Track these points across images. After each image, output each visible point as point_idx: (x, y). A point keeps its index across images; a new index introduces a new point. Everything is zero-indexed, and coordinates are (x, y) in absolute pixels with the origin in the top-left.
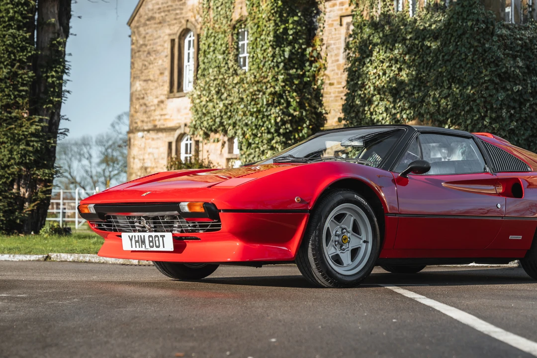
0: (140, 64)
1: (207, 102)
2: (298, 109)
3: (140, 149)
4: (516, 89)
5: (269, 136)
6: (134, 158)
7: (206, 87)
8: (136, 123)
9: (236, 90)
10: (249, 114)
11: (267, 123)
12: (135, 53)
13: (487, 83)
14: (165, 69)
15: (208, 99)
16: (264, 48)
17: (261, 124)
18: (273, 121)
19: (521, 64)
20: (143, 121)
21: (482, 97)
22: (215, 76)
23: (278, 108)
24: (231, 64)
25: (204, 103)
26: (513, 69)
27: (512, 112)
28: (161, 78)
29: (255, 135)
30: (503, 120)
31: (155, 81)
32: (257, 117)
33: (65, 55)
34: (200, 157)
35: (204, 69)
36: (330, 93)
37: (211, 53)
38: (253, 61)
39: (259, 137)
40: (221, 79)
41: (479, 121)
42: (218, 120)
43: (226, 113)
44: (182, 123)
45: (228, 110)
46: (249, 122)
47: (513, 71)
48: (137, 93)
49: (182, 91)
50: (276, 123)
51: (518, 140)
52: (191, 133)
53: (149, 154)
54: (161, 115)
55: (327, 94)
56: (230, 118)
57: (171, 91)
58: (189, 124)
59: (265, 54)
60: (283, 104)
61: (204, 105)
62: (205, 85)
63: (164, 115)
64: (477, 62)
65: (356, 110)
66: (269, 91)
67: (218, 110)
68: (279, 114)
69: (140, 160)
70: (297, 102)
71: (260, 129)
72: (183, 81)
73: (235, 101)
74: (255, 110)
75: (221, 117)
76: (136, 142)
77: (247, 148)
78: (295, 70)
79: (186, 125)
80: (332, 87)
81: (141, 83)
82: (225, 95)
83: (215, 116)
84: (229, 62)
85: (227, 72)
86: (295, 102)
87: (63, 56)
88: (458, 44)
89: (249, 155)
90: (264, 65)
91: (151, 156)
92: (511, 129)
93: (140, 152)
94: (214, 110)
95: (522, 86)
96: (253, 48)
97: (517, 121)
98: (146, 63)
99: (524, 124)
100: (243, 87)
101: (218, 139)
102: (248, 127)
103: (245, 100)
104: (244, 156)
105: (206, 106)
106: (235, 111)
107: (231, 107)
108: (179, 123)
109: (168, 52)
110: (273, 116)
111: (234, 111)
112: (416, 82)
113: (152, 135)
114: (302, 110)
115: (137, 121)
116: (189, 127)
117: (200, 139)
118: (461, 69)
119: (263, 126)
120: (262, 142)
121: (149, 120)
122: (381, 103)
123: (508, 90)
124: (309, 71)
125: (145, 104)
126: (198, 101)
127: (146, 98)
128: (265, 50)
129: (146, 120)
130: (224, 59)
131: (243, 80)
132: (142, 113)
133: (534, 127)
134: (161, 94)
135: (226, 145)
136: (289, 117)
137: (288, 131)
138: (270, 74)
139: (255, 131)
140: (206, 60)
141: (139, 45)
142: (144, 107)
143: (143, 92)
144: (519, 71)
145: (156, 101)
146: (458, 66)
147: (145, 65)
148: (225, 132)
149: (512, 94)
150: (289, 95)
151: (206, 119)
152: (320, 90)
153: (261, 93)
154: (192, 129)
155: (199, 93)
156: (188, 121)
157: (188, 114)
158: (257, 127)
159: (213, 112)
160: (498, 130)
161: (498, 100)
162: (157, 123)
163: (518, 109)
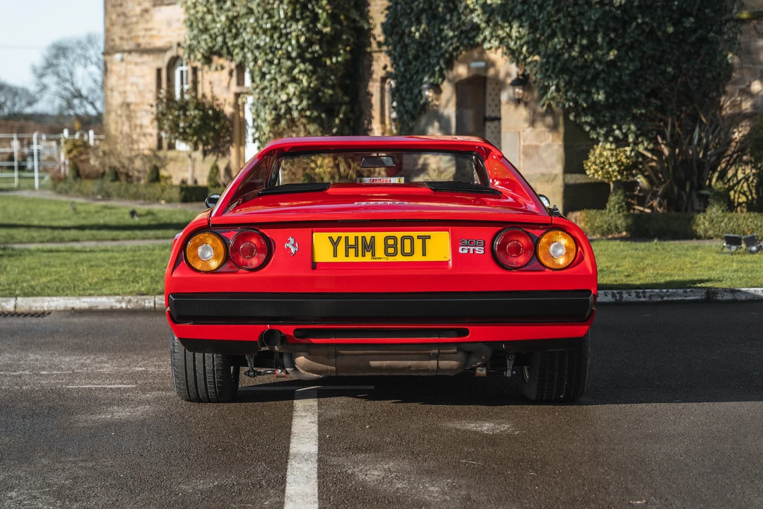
1: (204, 13)
2: (329, 23)
3: (120, 78)
5: (289, 63)
6: (112, 90)
8: (113, 40)
10: (261, 32)
11: (287, 44)
15: (205, 9)
17: (278, 46)
18: (294, 42)
20: (122, 38)
21: (569, 14)
23: (301, 23)
25: (199, 15)
27: (612, 35)
29: (271, 62)
30: (600, 48)
32: (272, 37)
34: (200, 90)
39: (276, 65)
41: (564, 51)
42: (220, 39)
43: (230, 31)
44: (175, 40)
45: (233, 25)
46: (262, 44)
50: (299, 45)
51: (621, 75)
52: (186, 56)
53: (132, 84)
54: (146, 30)
56: (236, 36)
58: (183, 45)
60: (308, 17)
61: (201, 18)
63: (150, 29)
65: (400, 31)
67: (219, 25)
68: (303, 32)
69: (120, 92)
70: (328, 14)
71: (276, 52)
73: (241, 13)
74: (269, 26)
75: (224, 35)
76: (114, 67)
77: (261, 80)
79: (179, 45)
83: (215, 34)
86: (325, 15)
89: (263, 89)
91: (134, 88)
92: (611, 61)
93: (120, 82)
94: (214, 25)
97: (618, 50)
99: (630, 52)
101: (222, 66)
102: (261, 50)
103: (256, 11)
104: (258, 90)
105: (203, 19)
106: (243, 27)
107: (237, 21)
108: (170, 42)
110: (294, 34)
111: (241, 27)
113: (135, 57)
114: (335, 26)
115: (114, 37)
116: (183, 48)
117: (199, 65)
119: (281, 49)
120: (280, 71)
121: (130, 36)
125: (124, 15)
126: (192, 11)
127: (125, 5)
129: (126, 36)
132: (120, 26)
133: (643, 56)
134: (144, 1)
135: (235, 74)
136: (317, 35)
137: (316, 55)
139: (270, 56)
142: (122, 19)
145: (138, 10)
148: (230, 53)
149: (611, 10)
150: (317, 4)
151: (204, 37)
153: (277, 2)
154: (187, 51)
155: (194, 1)
156: (181, 40)
157: (181, 29)
158: (273, 50)
159: (213, 28)
160: (592, 62)
161: (592, 19)
162: (142, 41)
163: (620, 31)
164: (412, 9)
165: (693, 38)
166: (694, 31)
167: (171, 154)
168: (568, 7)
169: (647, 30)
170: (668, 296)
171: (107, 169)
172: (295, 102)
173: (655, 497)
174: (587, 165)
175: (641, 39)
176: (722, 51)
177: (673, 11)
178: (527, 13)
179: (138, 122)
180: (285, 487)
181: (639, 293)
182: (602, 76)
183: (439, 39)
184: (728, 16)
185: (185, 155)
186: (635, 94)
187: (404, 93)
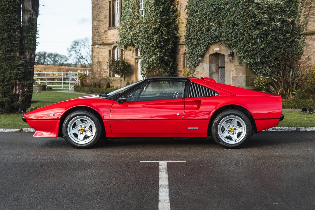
0: (96, 13)
2: (167, 35)
3: (97, 53)
4: (264, 28)
5: (153, 48)
6: (94, 57)
7: (125, 25)
8: (95, 41)
9: (138, 26)
10: (144, 38)
11: (152, 42)
12: (94, 8)
13: (250, 26)
14: (107, 15)
15: (125, 31)
16: (151, 6)
17: (150, 43)
18: (155, 41)
19: (267, 16)
20: (98, 40)
21: (248, 33)
22: (128, 20)
23: (157, 35)
24: (136, 14)
25: (123, 33)
26: (262, 19)
27: (262, 40)
28: (105, 20)
29: (147, 48)
30: (258, 44)
31: (103, 21)
32: (147, 40)
33: (37, 24)
34: (123, 57)
35: (124, 16)
36: (182, 27)
37: (127, 9)
38: (146, 13)
39: (149, 49)
40: (131, 21)
41: (246, 45)
42: (130, 41)
44: (115, 41)
45: (135, 36)
46: (144, 42)
47: (263, 20)
48: (95, 27)
49: (115, 26)
50: (157, 42)
51: (266, 53)
52: (119, 46)
53: (101, 55)
54: (106, 37)
55: (180, 28)
56: (135, 40)
57: (110, 26)
58: (118, 42)
59: (151, 9)
60: (160, 33)
61: (124, 33)
62: (124, 24)
63: (107, 37)
64: (246, 16)
65: (191, 38)
66: (153, 27)
67: (130, 36)
68: (158, 38)
69: (97, 58)
70: (166, 32)
72: (115, 21)
73: (138, 32)
74: (146, 36)
76: (95, 50)
77: (144, 54)
78: (165, 17)
79: (117, 42)
80: (183, 24)
81: (97, 22)
82: (133, 29)
83: (129, 39)
84: (135, 13)
85: (134, 18)
87: (35, 25)
88: (237, 7)
89: (144, 57)
90: (151, 15)
92: (262, 48)
93: (97, 55)
94: (128, 36)
95: (267, 27)
96: (145, 6)
97: (264, 44)
98: (98, 13)
99: (268, 45)
100: (141, 25)
101: (131, 49)
102: (144, 44)
103: (142, 31)
104: (142, 57)
106: (138, 36)
107: (136, 34)
108: (114, 41)
109: (108, 7)
110: (155, 39)
112: (217, 25)
113: (102, 47)
114: (169, 36)
115: (95, 40)
116: (118, 43)
117: (123, 49)
118: (238, 19)
119: (151, 44)
120: (150, 51)
121: (100, 39)
122: (202, 35)
123: (260, 29)
124: (172, 17)
125: (98, 32)
126: (121, 31)
127: (99, 29)
128: (151, 8)
129: (99, 39)
130: (133, 11)
131: (141, 22)
132: (97, 36)
133: (273, 47)
134: (105, 28)
135: (135, 52)
136: (163, 39)
137: (162, 45)
138: (153, 19)
139: (147, 46)
140: (125, 12)
141: (95, 4)
142: (98, 33)
143: (98, 26)
144: (266, 20)
145: (103, 31)
146: (236, 18)
147: (98, 14)
148: (134, 46)
149: (262, 31)
150: (163, 29)
151: (125, 40)
152: (177, 25)
153: (149, 28)
155: (122, 28)
156: (117, 40)
157: (117, 37)
158: (148, 44)
159: (128, 37)
160: (256, 48)
161: (256, 34)
162: (104, 41)
163: (265, 38)
164: (195, 31)
165: (290, 41)
166: (290, 38)
167: (113, 78)
168: (247, 30)
169: (274, 38)
170: (283, 129)
171: (92, 83)
172: (155, 61)
173: (283, 202)
174: (254, 83)
175: (272, 41)
176: (300, 45)
177: (283, 31)
178: (234, 32)
179: (103, 68)
180: (158, 197)
181: (273, 128)
182: (259, 53)
183: (204, 40)
184: (302, 33)
185: (118, 79)
186: (270, 59)
187: (192, 58)
